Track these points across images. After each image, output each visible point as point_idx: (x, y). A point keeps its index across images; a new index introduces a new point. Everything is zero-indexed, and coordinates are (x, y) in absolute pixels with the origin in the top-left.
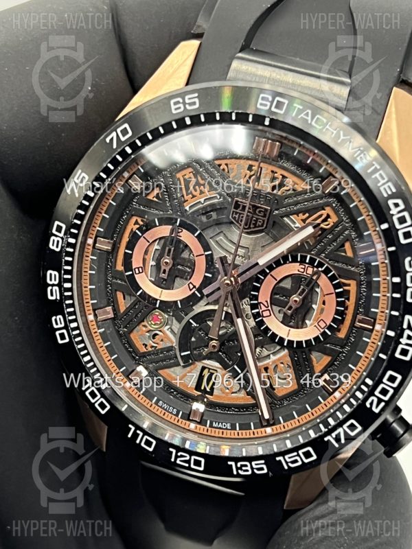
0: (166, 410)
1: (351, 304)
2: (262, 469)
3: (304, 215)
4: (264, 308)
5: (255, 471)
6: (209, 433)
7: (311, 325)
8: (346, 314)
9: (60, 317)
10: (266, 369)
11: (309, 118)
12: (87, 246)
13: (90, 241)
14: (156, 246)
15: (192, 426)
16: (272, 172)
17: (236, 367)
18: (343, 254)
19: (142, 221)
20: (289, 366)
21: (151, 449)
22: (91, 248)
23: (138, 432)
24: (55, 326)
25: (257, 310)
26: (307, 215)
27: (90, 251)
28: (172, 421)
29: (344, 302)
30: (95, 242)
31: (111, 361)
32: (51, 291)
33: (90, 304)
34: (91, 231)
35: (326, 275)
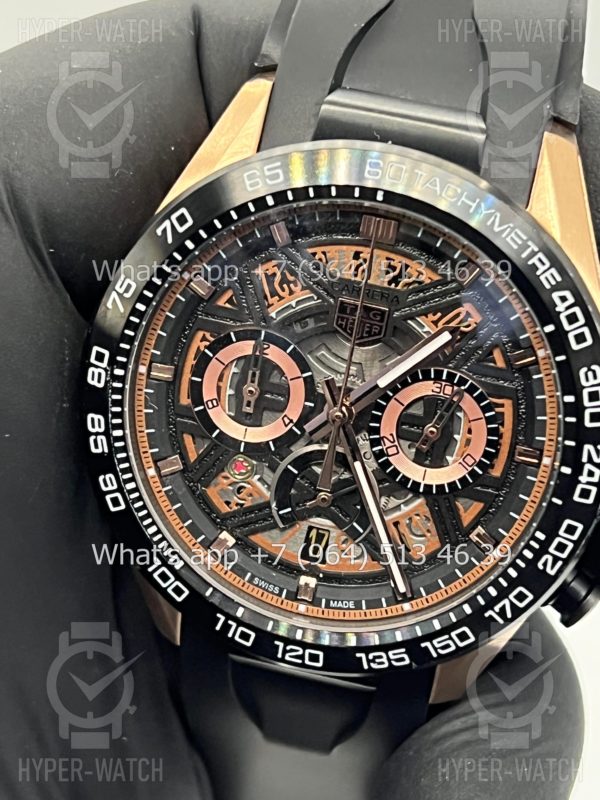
0: (264, 589)
1: (507, 430)
2: (402, 659)
3: (434, 315)
4: (388, 444)
5: (394, 663)
6: (325, 616)
7: (454, 461)
8: (500, 445)
9: (111, 476)
10: (396, 524)
11: (438, 189)
12: (139, 377)
13: (143, 369)
14: (234, 369)
15: (302, 608)
16: (388, 259)
17: (355, 524)
18: (492, 364)
19: (211, 336)
20: (427, 518)
21: (249, 644)
22: (144, 378)
23: (230, 622)
24: (104, 489)
25: (380, 448)
26: (439, 314)
27: (144, 383)
28: (273, 603)
29: (497, 429)
30: (149, 370)
31: (185, 529)
32: (95, 441)
33: (148, 454)
34: (143, 356)
35: (471, 394)
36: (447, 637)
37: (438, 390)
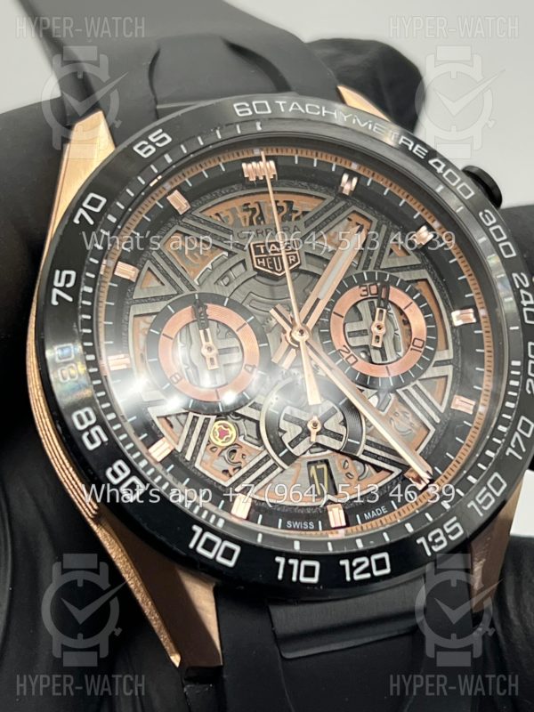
0: (300, 529)
2: (456, 530)
4: (346, 355)
5: (452, 537)
6: (365, 531)
9: (120, 462)
11: (301, 109)
17: (349, 440)
21: (315, 580)
22: (107, 371)
23: (291, 561)
24: (116, 482)
27: (108, 375)
29: (426, 306)
30: (108, 363)
32: (90, 437)
35: (395, 285)
36: (484, 489)
37: (365, 293)
